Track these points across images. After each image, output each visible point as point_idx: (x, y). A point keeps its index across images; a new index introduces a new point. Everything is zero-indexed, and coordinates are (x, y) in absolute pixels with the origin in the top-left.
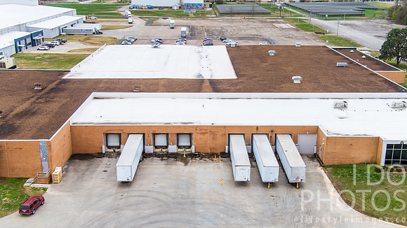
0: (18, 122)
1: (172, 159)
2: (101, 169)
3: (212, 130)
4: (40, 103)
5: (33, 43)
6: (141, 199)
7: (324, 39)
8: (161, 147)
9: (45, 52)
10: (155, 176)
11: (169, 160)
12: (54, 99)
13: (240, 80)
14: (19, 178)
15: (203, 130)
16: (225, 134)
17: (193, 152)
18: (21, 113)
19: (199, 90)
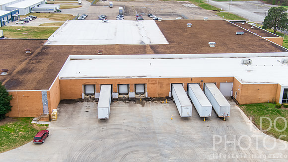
0: (21, 77)
1: (133, 102)
2: (83, 110)
3: (160, 81)
4: (33, 63)
5: (13, 19)
6: (116, 131)
7: (221, 15)
8: (124, 94)
9: (23, 25)
10: (123, 114)
11: (130, 103)
12: (43, 61)
13: (171, 45)
14: (27, 118)
15: (154, 81)
16: (169, 84)
17: (147, 97)
18: (21, 71)
19: (145, 53)
